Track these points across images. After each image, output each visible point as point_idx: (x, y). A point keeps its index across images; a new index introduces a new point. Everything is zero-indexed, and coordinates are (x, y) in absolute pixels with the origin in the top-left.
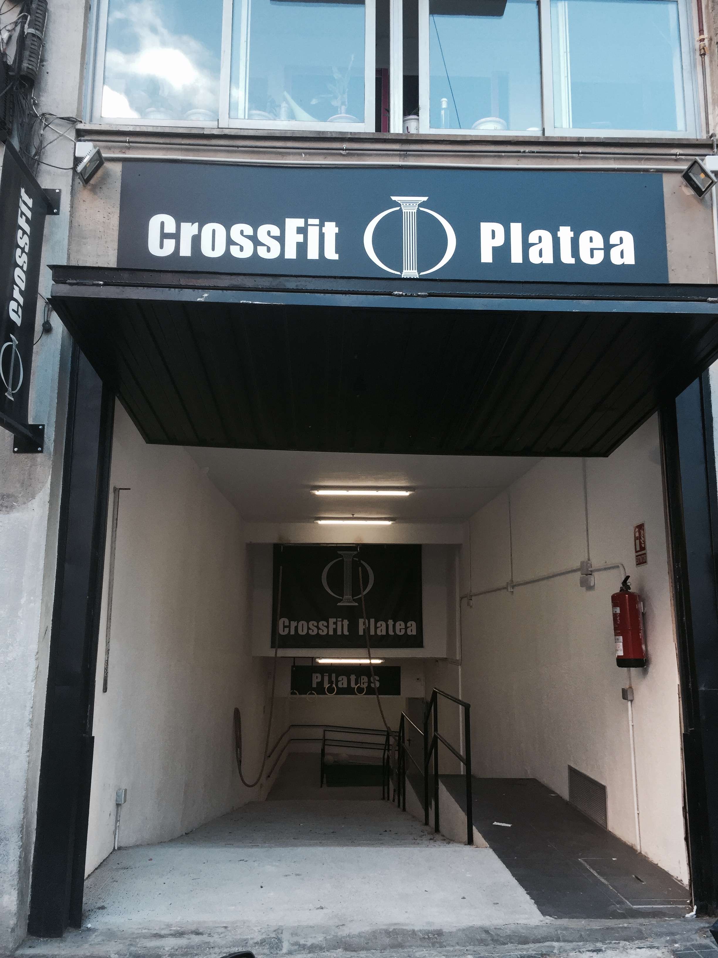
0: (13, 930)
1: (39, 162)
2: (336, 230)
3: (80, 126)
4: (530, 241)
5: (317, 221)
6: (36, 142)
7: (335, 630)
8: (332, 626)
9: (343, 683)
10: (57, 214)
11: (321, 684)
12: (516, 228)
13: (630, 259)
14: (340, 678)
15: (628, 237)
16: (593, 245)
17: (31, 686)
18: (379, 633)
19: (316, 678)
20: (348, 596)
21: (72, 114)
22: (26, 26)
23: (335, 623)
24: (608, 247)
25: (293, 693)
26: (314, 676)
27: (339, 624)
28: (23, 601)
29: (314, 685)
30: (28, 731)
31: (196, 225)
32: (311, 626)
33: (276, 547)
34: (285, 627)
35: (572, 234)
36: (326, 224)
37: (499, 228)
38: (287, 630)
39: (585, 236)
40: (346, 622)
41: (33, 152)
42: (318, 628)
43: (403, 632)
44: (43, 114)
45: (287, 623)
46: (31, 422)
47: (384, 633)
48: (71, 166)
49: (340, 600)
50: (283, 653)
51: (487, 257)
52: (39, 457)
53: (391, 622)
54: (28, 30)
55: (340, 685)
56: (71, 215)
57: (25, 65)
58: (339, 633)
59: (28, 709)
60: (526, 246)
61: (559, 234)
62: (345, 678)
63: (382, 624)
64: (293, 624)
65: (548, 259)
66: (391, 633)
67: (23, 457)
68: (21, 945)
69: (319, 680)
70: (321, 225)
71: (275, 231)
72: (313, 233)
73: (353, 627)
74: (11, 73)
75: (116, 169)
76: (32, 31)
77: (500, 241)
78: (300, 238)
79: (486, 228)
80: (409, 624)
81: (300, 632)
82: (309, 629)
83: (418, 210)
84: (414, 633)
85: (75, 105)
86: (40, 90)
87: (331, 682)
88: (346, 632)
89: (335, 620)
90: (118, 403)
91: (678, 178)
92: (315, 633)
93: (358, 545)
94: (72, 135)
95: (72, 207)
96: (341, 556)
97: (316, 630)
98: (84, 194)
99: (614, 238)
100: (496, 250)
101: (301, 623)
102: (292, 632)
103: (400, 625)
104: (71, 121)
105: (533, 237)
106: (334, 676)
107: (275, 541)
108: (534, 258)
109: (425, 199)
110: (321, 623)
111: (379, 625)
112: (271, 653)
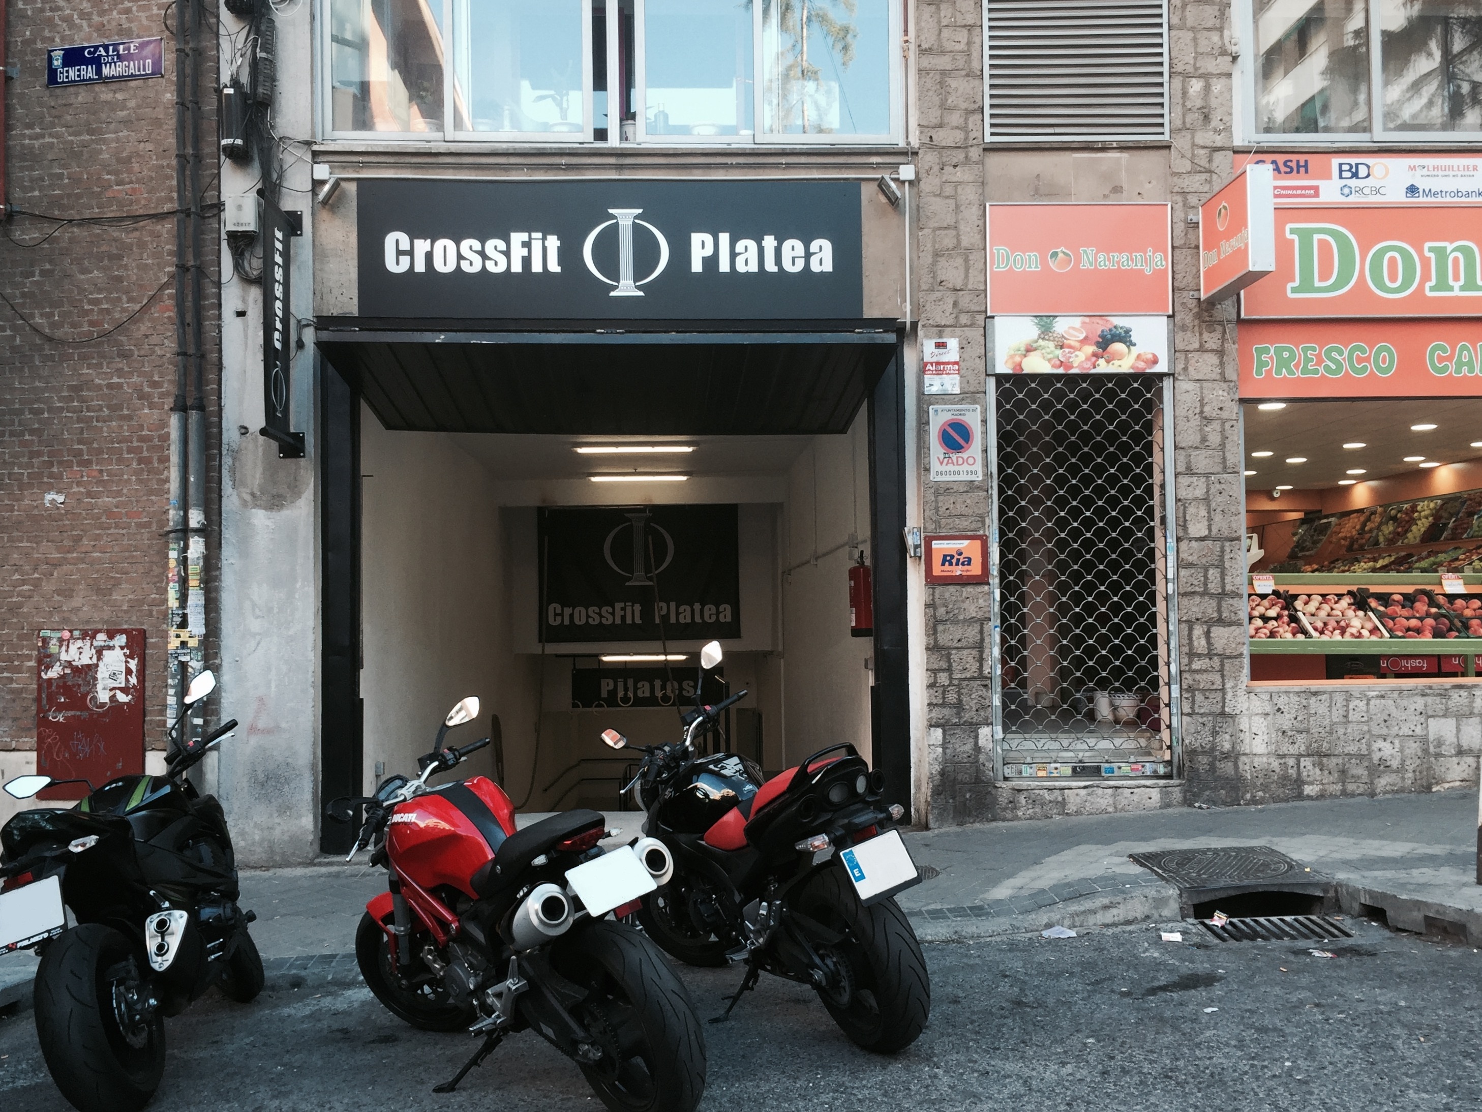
0: (311, 844)
1: (280, 185)
2: (558, 243)
3: (316, 148)
4: (737, 251)
5: (539, 235)
6: (276, 165)
7: (623, 618)
8: (619, 613)
9: (644, 691)
10: (301, 235)
11: (613, 693)
12: (724, 238)
13: (828, 267)
14: (640, 685)
15: (827, 245)
16: (795, 254)
17: (311, 655)
18: (682, 620)
19: (606, 686)
20: (639, 573)
21: (307, 137)
22: (258, 50)
23: (624, 609)
24: (808, 255)
25: (575, 706)
26: (604, 682)
27: (629, 610)
28: (299, 585)
29: (604, 694)
30: (312, 691)
31: (429, 241)
32: (591, 613)
33: (540, 510)
34: (556, 615)
35: (775, 243)
36: (549, 237)
37: (708, 238)
38: (559, 619)
39: (787, 244)
40: (637, 608)
41: (275, 176)
42: (601, 616)
43: (714, 618)
44: (281, 139)
45: (559, 611)
46: (292, 430)
47: (689, 620)
48: (310, 188)
49: (630, 579)
50: (552, 649)
51: (697, 266)
52: (302, 461)
53: (697, 606)
54: (260, 54)
55: (640, 694)
56: (313, 233)
57: (260, 90)
58: (629, 621)
59: (310, 673)
60: (733, 255)
61: (764, 243)
62: (647, 685)
63: (685, 609)
64: (568, 611)
65: (753, 268)
66: (698, 619)
67: (288, 461)
68: (317, 857)
69: (611, 687)
70: (544, 239)
71: (502, 245)
72: (537, 246)
73: (647, 613)
74: (249, 102)
75: (352, 188)
76: (264, 55)
77: (709, 251)
78: (525, 252)
79: (696, 238)
80: (721, 608)
81: (577, 622)
82: (588, 616)
83: (634, 222)
84: (729, 619)
85: (309, 127)
86: (273, 111)
87: (626, 689)
88: (638, 621)
89: (622, 605)
90: (362, 402)
91: (874, 186)
92: (597, 622)
93: (646, 506)
94: (308, 157)
95: (313, 227)
96: (629, 520)
97: (597, 618)
98: (324, 215)
99: (814, 246)
100: (705, 260)
101: (577, 609)
102: (567, 622)
103: (710, 609)
104: (308, 143)
105: (740, 246)
106: (630, 682)
107: (538, 504)
108: (741, 268)
109: (640, 211)
110: (604, 609)
111: (681, 609)
112: (537, 649)
